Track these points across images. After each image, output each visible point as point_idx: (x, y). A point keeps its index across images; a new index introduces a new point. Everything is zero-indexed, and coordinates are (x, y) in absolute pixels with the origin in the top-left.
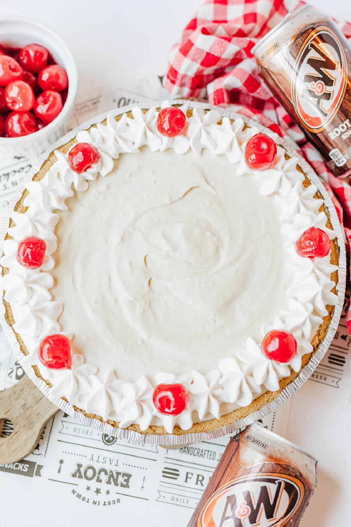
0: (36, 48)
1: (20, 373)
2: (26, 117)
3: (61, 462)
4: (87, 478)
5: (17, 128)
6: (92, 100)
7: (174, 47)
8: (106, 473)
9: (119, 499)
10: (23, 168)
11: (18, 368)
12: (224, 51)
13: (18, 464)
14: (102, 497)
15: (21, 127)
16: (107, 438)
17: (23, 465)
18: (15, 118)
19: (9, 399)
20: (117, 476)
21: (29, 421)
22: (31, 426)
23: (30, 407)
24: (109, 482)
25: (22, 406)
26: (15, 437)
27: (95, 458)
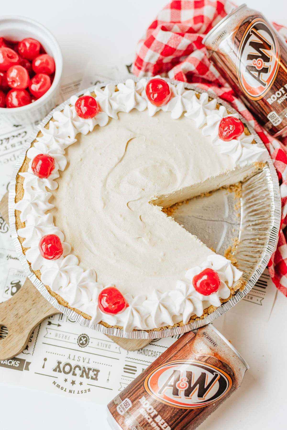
0: (31, 41)
1: (14, 290)
2: (23, 94)
3: (45, 360)
4: (65, 372)
6: (74, 83)
7: (140, 41)
8: (80, 369)
9: (89, 389)
10: (20, 134)
11: (12, 287)
12: (178, 44)
13: (11, 360)
14: (76, 387)
15: (19, 101)
16: (81, 342)
17: (15, 361)
18: (14, 94)
19: (5, 309)
20: (89, 372)
21: (20, 327)
22: (22, 331)
23: (21, 316)
24: (82, 376)
25: (15, 315)
26: (9, 339)
27: (72, 357)
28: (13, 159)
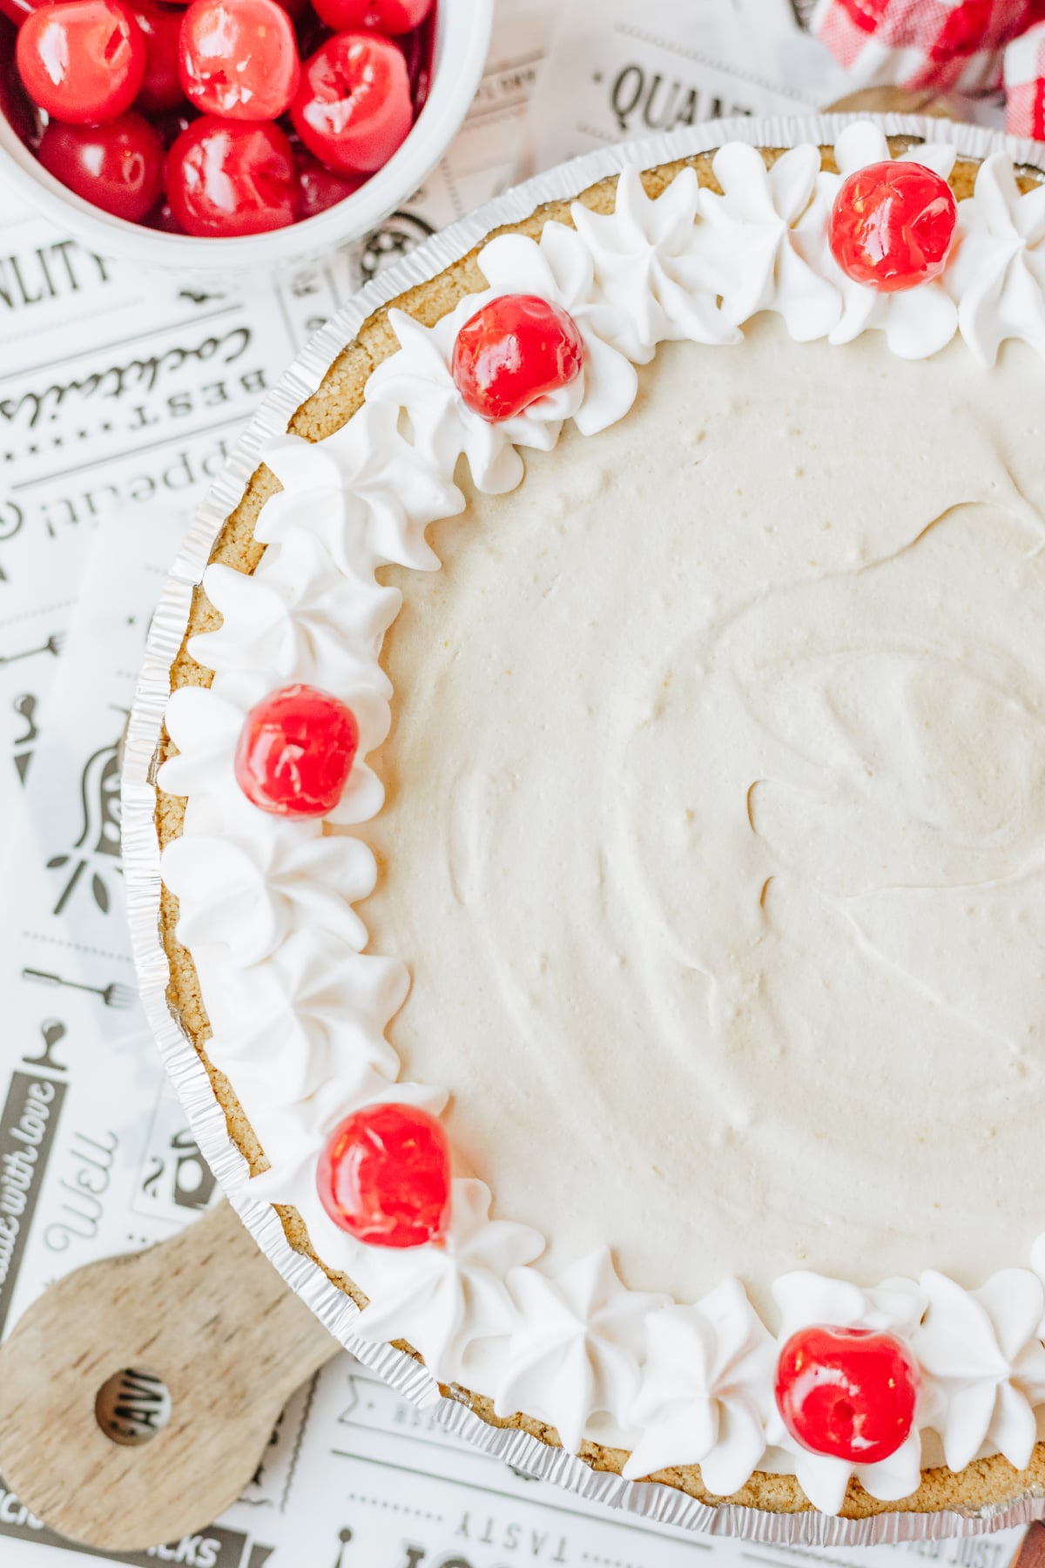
1: (191, 1177)
2: (258, 147)
3: (345, 1536)
5: (219, 192)
6: (504, 66)
10: (214, 342)
11: (181, 1161)
15: (239, 188)
18: (216, 146)
19: (155, 1292)
21: (232, 1385)
22: (241, 1406)
23: (237, 1330)
25: (207, 1325)
26: (175, 1446)
27: (477, 1528)
28: (178, 476)
